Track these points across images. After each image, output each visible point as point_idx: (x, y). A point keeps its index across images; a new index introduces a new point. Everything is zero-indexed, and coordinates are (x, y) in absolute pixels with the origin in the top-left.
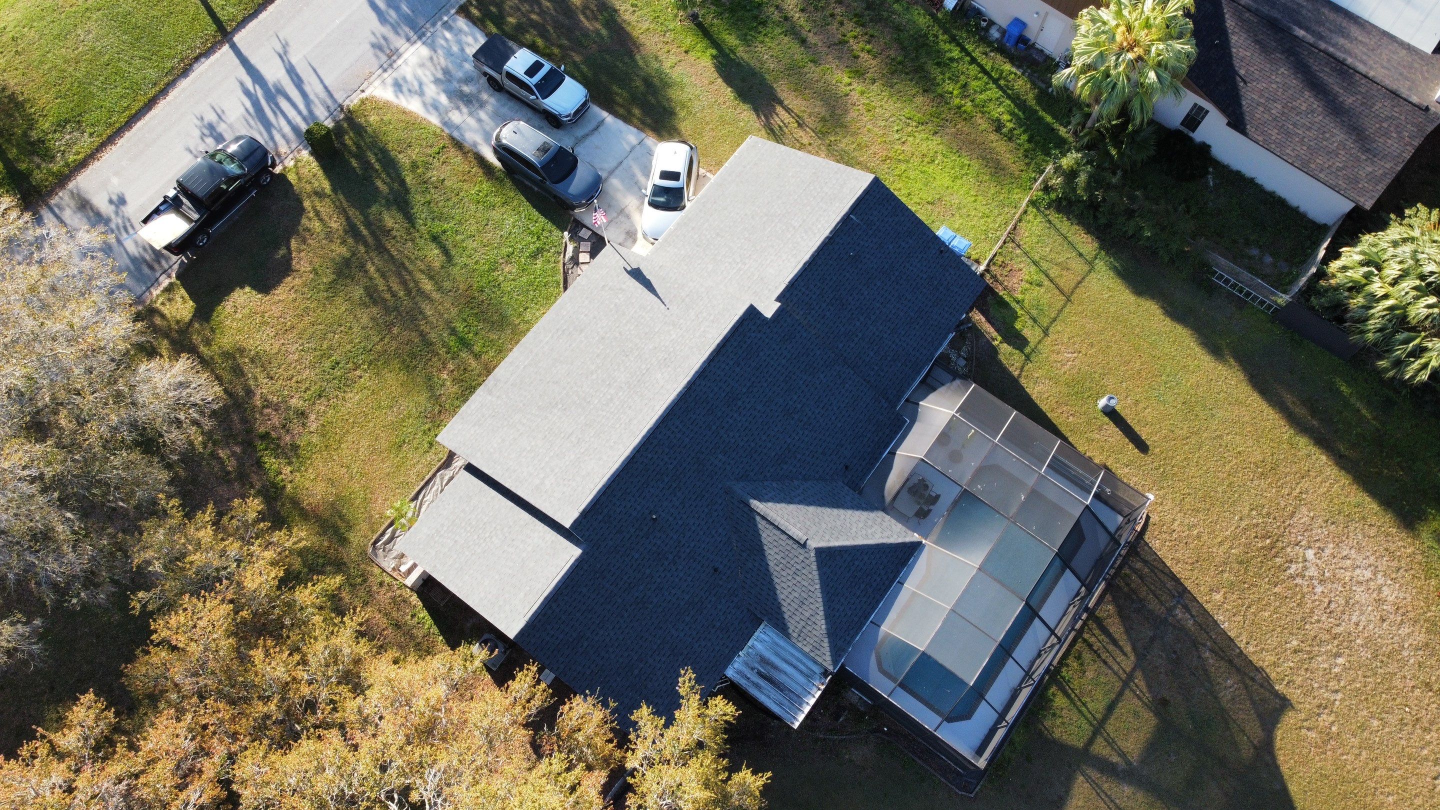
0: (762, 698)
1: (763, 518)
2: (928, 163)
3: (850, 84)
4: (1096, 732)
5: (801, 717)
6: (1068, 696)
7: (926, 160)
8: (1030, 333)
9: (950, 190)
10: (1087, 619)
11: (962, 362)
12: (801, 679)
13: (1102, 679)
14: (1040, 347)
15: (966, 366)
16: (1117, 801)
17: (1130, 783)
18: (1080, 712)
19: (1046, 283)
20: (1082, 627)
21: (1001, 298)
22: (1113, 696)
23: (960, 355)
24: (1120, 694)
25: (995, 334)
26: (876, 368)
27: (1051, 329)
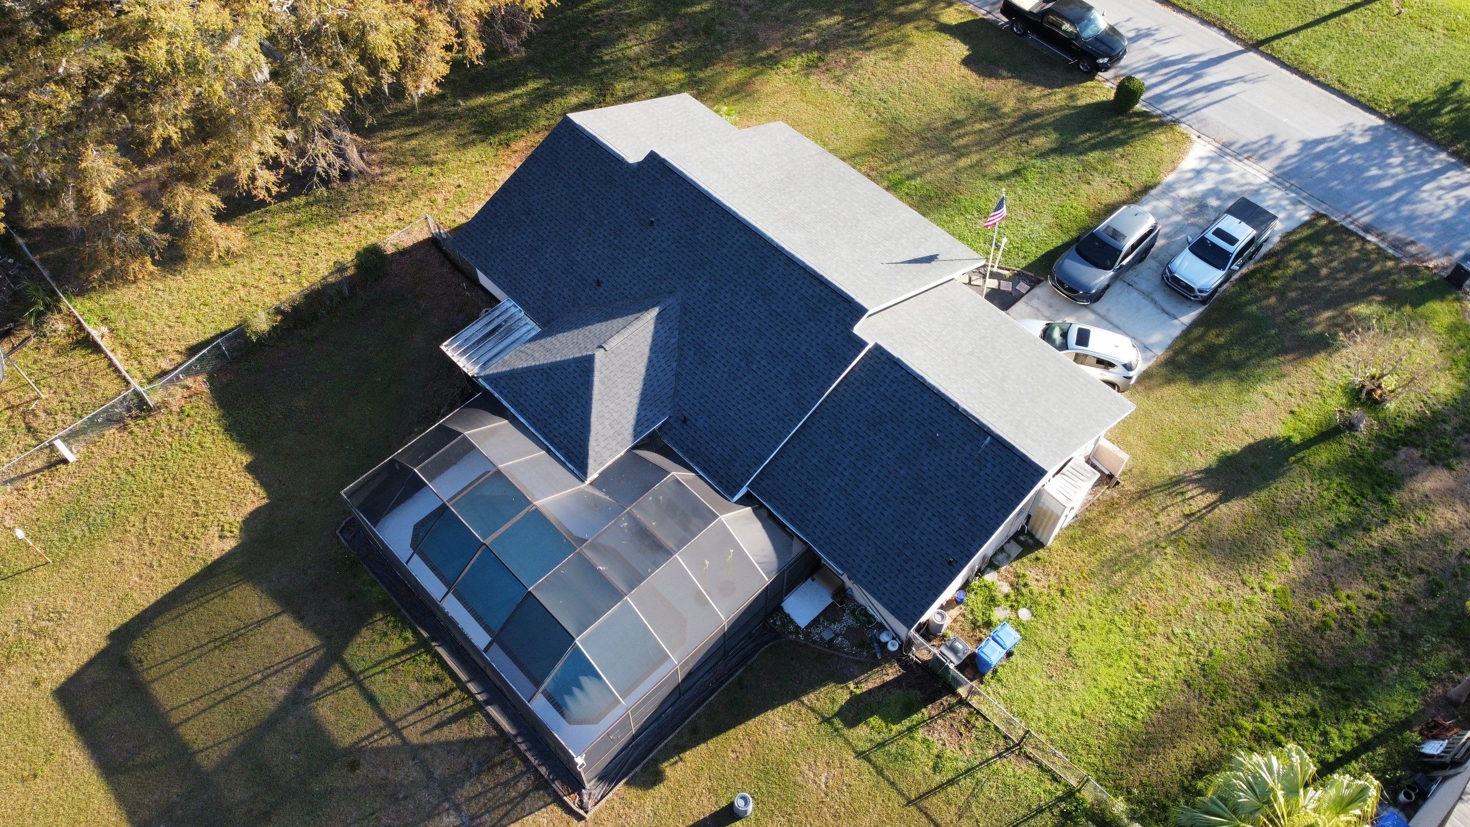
2: (1136, 664)
3: (1263, 590)
4: (352, 674)
6: (398, 655)
7: (1142, 663)
8: (862, 734)
9: (1090, 683)
10: (475, 700)
11: (827, 636)
13: (404, 699)
14: (840, 742)
15: (822, 638)
16: (274, 678)
17: (286, 698)
18: (379, 663)
19: (938, 779)
20: (468, 691)
21: (917, 710)
22: (383, 706)
23: (837, 635)
24: (382, 715)
25: (866, 687)
26: (798, 466)
27: (865, 765)
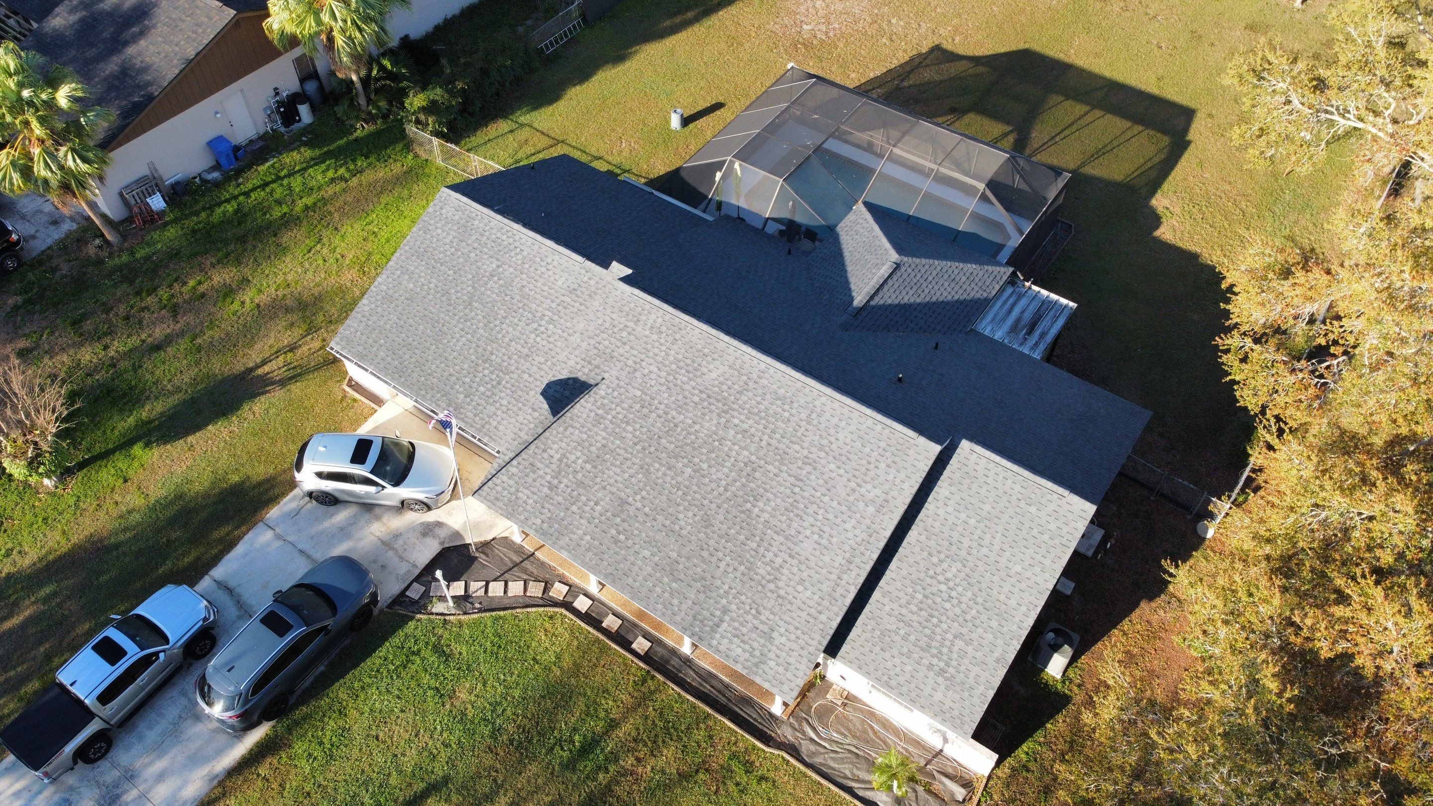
0: (1054, 331)
1: (872, 298)
3: (243, 303)
5: (1064, 301)
12: (1023, 302)
